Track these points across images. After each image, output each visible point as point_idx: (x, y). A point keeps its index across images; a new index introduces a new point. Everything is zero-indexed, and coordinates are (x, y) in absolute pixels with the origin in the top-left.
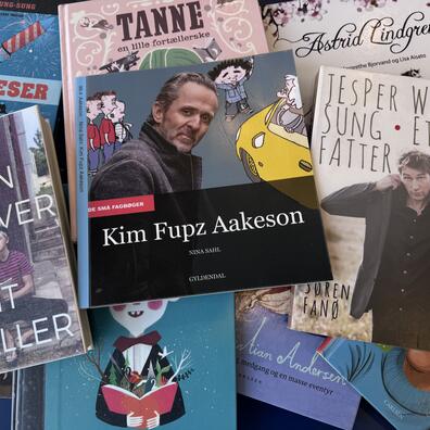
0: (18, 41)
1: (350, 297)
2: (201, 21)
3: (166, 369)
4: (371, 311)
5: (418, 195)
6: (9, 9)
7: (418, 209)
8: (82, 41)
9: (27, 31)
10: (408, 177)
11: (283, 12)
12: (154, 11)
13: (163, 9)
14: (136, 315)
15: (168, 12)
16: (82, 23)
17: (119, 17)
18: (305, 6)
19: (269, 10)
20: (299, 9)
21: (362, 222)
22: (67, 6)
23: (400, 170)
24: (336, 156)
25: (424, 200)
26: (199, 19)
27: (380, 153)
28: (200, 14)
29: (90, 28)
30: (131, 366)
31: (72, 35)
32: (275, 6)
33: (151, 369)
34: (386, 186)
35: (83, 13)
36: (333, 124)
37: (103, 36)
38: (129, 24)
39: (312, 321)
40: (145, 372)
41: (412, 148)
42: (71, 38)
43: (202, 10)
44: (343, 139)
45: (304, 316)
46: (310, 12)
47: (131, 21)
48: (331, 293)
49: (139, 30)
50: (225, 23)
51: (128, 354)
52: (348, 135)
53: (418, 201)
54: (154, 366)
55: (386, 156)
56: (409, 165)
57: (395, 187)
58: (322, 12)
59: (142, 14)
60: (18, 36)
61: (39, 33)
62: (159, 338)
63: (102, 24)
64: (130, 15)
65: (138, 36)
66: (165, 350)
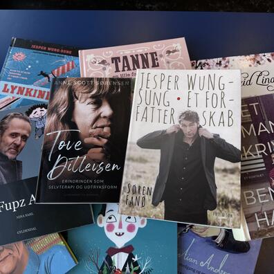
0: (60, 71)
1: (152, 194)
2: (158, 63)
3: (137, 268)
4: (163, 202)
5: (190, 135)
6: (56, 53)
7: (190, 143)
8: (93, 71)
9: (66, 65)
10: (184, 125)
11: (208, 64)
12: (132, 56)
13: (137, 56)
14: (120, 235)
15: (140, 57)
16: (92, 61)
17: (113, 59)
18: (220, 62)
19: (200, 63)
20: (217, 64)
21: (159, 151)
22: (83, 51)
23: (180, 122)
24: (145, 116)
25: (193, 138)
26: (156, 62)
27: (168, 114)
28: (157, 59)
29: (97, 64)
30: (116, 265)
31: (87, 68)
32: (203, 61)
33: (127, 268)
34: (172, 131)
35: (92, 56)
36: (143, 99)
37: (104, 69)
38: (119, 64)
39: (130, 209)
40: (124, 269)
41: (186, 109)
42: (86, 69)
43: (158, 57)
44: (149, 107)
45: (126, 206)
46: (223, 65)
47: (120, 62)
48: (141, 192)
49: (124, 67)
50: (171, 64)
51: (115, 258)
52: (151, 105)
53: (190, 138)
54: (130, 266)
55: (172, 115)
56: (184, 119)
57: (177, 132)
58: (229, 66)
59: (125, 58)
60: (61, 68)
61: (73, 67)
62: (133, 249)
63: (103, 62)
64: (119, 58)
65: (124, 70)
66: (136, 257)
